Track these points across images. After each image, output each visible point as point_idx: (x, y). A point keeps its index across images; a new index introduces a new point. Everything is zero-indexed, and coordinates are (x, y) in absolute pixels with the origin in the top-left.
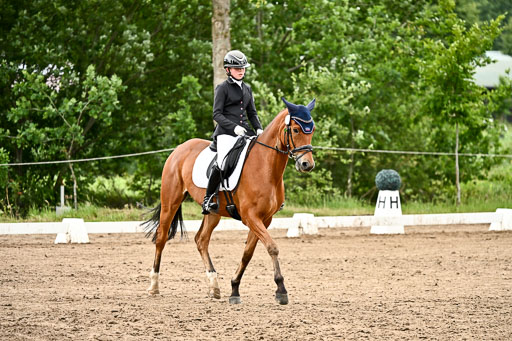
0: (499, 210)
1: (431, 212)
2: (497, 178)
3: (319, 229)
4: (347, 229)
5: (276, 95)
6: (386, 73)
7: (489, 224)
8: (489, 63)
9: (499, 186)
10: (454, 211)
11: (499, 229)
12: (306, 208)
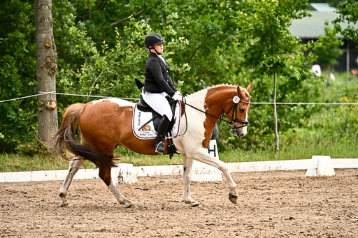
0: (314, 157)
1: (251, 159)
2: (317, 127)
3: (139, 178)
4: (166, 177)
5: (99, 49)
6: (206, 27)
7: (306, 170)
8: (304, 16)
9: (319, 134)
10: (272, 159)
11: (315, 175)
12: (128, 158)
